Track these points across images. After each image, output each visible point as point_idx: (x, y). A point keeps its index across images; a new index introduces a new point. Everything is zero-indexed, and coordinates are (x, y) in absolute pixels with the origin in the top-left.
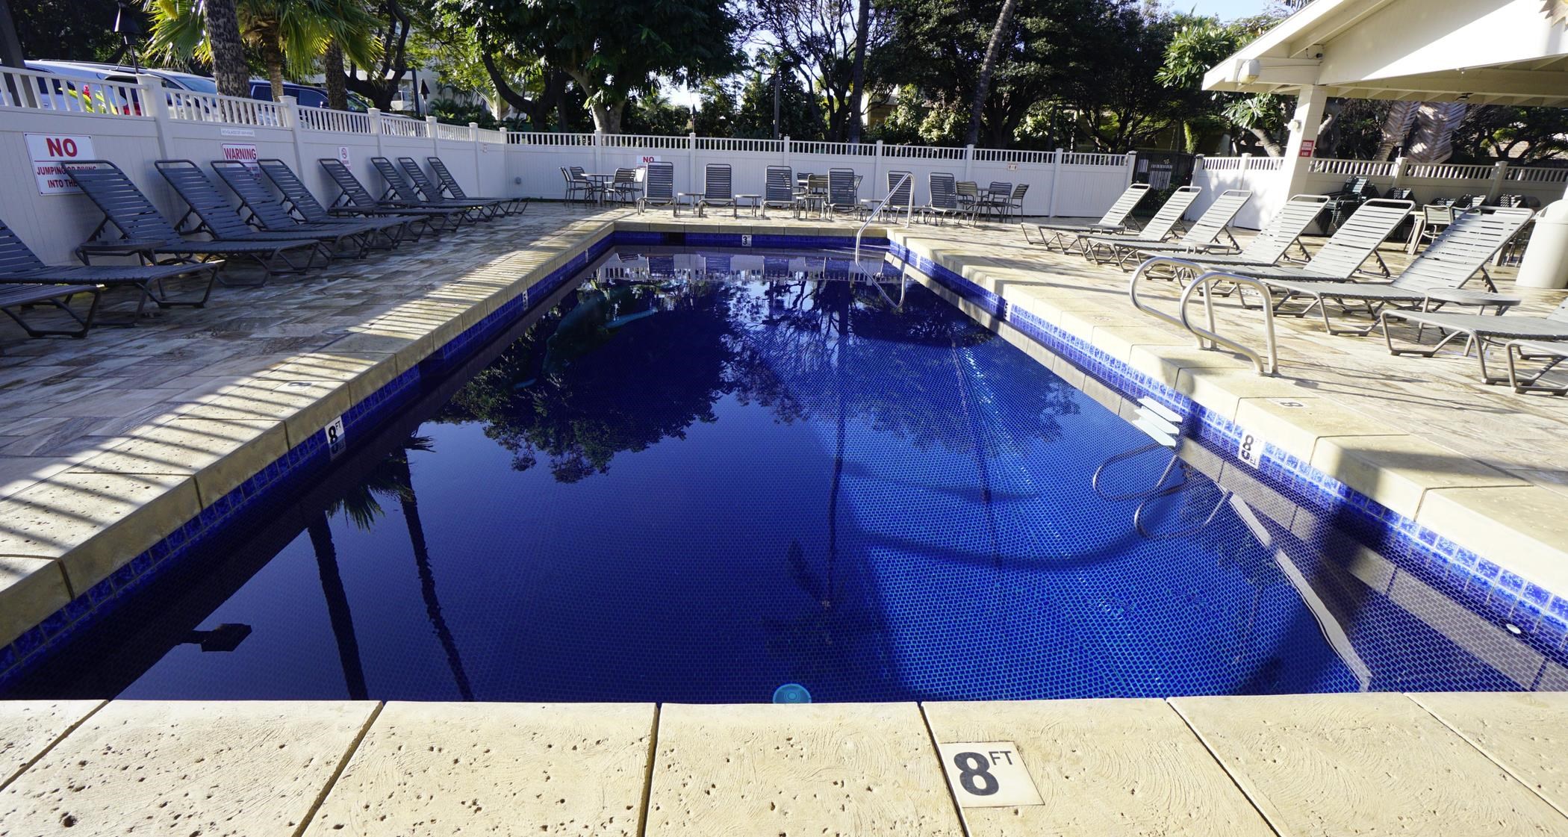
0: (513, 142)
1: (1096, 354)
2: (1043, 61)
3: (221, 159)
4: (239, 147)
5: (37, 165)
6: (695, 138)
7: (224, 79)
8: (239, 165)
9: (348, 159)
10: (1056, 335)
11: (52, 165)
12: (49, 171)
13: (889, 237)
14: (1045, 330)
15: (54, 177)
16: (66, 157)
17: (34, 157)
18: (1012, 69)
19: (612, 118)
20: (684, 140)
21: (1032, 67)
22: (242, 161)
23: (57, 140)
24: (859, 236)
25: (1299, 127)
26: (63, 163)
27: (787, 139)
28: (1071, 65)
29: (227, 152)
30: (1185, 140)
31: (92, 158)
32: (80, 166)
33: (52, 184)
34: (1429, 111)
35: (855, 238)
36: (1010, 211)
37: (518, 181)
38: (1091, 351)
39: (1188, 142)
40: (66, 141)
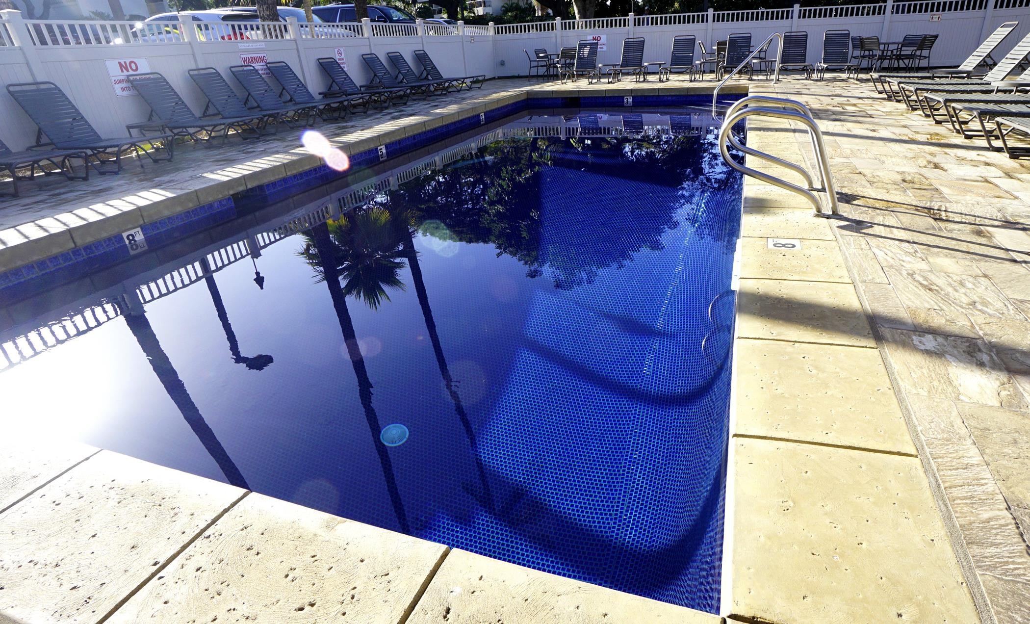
0: (498, 33)
3: (240, 64)
4: (253, 56)
5: (113, 79)
6: (633, 17)
7: (261, 9)
8: (252, 68)
9: (343, 56)
11: (123, 78)
12: (121, 81)
15: (124, 85)
16: (131, 72)
17: (111, 74)
19: (587, 6)
20: (625, 20)
22: (253, 65)
23: (125, 63)
24: (715, 92)
26: (128, 76)
27: (711, 11)
29: (244, 59)
31: (149, 71)
32: (141, 77)
33: (123, 89)
35: (712, 95)
37: (502, 63)
40: (131, 63)
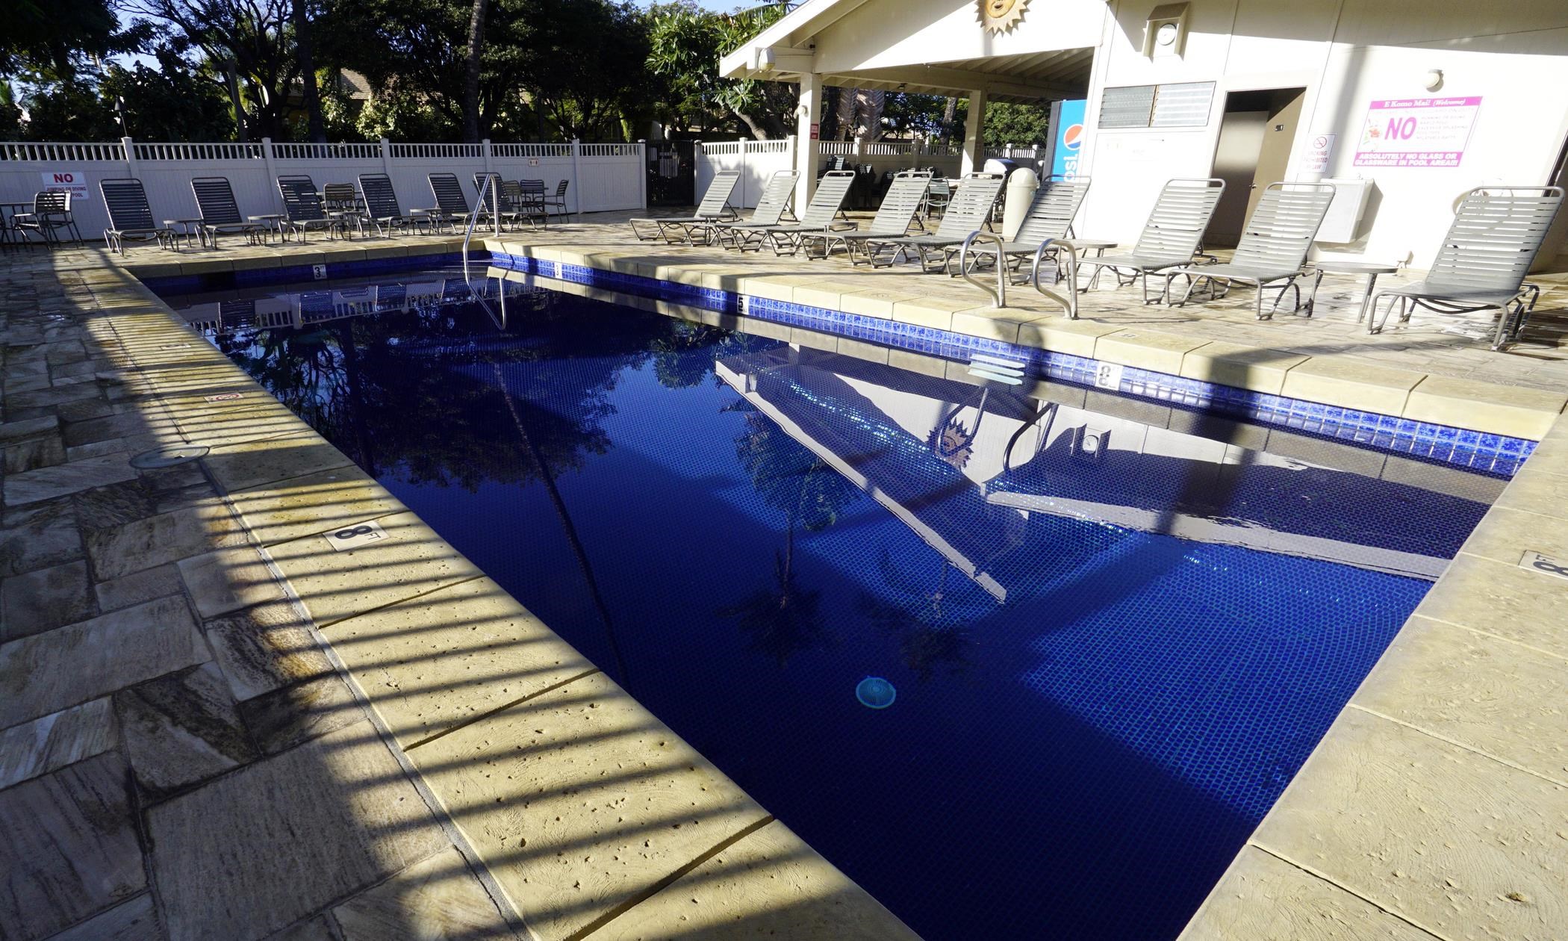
1: (896, 328)
2: (523, 44)
10: (831, 319)
13: (488, 249)
14: (811, 316)
18: (492, 54)
21: (515, 51)
25: (806, 112)
28: (555, 49)
30: (622, 128)
34: (862, 98)
36: (550, 210)
38: (887, 325)
39: (625, 129)
